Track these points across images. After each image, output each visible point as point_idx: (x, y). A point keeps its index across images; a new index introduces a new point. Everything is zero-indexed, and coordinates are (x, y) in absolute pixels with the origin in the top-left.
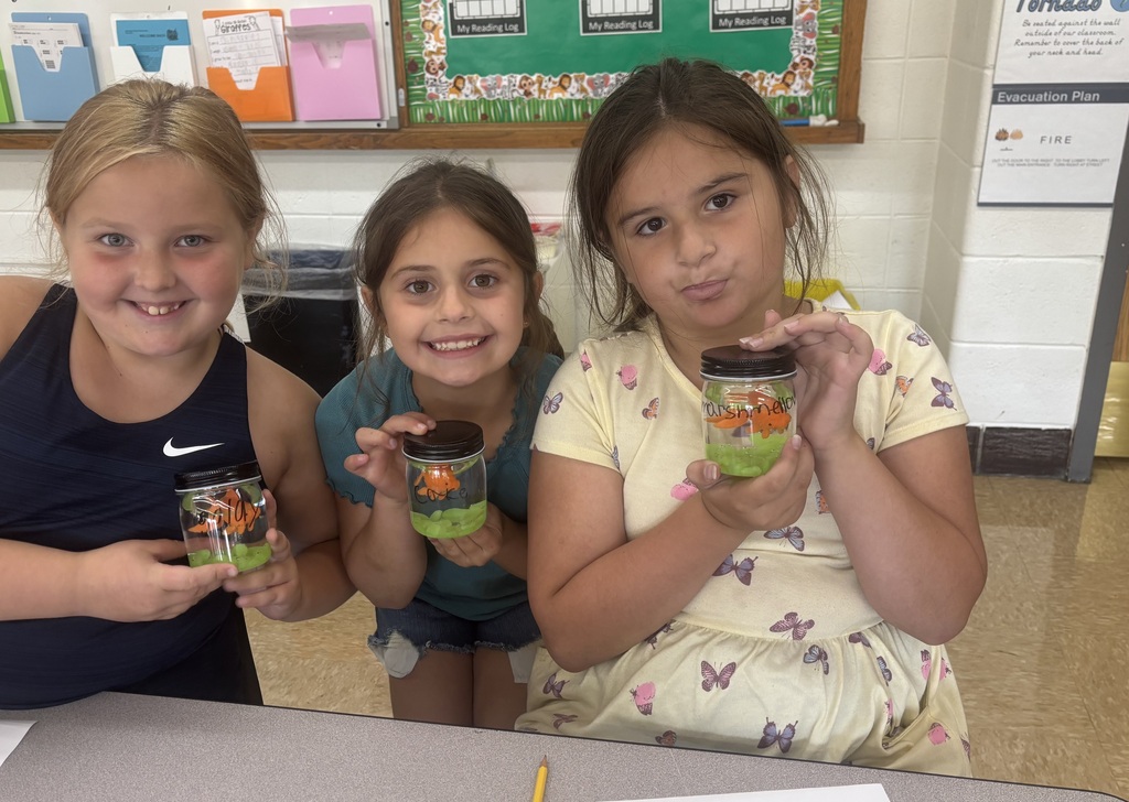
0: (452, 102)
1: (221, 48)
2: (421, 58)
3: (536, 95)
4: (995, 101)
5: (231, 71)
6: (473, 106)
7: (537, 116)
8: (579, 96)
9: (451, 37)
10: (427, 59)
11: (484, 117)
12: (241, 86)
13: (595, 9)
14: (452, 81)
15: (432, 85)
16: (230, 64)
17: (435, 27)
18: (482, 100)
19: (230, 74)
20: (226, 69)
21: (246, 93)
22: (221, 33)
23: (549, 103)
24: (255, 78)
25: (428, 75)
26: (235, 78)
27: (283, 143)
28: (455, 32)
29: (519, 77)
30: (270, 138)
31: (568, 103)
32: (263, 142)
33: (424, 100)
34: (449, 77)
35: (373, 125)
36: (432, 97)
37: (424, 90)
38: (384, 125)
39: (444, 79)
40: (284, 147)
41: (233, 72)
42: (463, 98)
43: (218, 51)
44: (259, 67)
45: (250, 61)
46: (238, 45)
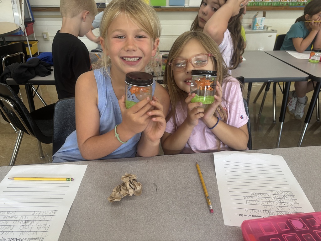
6: (252, 3)
42: (251, 1)
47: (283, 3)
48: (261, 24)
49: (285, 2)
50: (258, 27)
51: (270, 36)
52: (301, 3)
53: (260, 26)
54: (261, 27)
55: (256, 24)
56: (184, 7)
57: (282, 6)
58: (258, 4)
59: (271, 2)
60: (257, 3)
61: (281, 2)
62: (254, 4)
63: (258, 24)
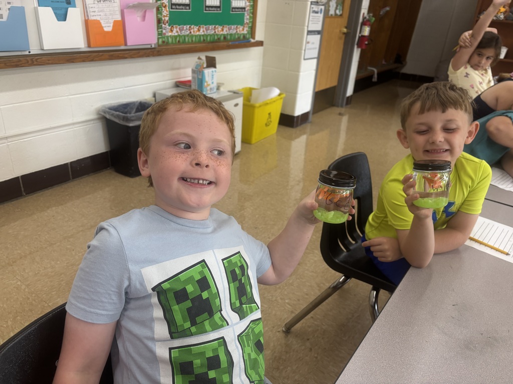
0: (170, 36)
1: (96, 10)
2: (161, 18)
3: (192, 33)
4: (308, 34)
5: (101, 21)
6: (176, 37)
7: (192, 41)
8: (203, 33)
9: (171, 10)
10: (163, 19)
11: (179, 41)
12: (106, 29)
13: (208, 3)
14: (170, 28)
15: (165, 29)
16: (100, 18)
17: (166, 5)
18: (179, 35)
19: (100, 23)
20: (99, 21)
21: (108, 32)
22: (96, 2)
23: (196, 36)
24: (112, 25)
25: (163, 26)
26: (103, 25)
27: (126, 56)
28: (172, 8)
29: (188, 26)
30: (120, 54)
31: (200, 36)
32: (118, 56)
33: (161, 35)
34: (169, 26)
35: (149, 47)
36: (165, 34)
37: (162, 31)
38: (153, 46)
39: (168, 27)
40: (125, 58)
41: (102, 22)
42: (173, 34)
43: (95, 12)
44: (114, 20)
45: (110, 17)
46: (105, 9)
47: (219, 36)
48: (213, 83)
49: (222, 34)
50: (208, 88)
51: (236, 105)
52: (241, 34)
53: (212, 86)
54: (213, 88)
55: (206, 84)
56: (27, 53)
57: (219, 42)
58: (185, 39)
59: (203, 35)
60: (183, 37)
61: (217, 34)
62: (178, 39)
63: (208, 83)
